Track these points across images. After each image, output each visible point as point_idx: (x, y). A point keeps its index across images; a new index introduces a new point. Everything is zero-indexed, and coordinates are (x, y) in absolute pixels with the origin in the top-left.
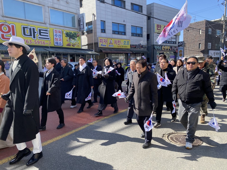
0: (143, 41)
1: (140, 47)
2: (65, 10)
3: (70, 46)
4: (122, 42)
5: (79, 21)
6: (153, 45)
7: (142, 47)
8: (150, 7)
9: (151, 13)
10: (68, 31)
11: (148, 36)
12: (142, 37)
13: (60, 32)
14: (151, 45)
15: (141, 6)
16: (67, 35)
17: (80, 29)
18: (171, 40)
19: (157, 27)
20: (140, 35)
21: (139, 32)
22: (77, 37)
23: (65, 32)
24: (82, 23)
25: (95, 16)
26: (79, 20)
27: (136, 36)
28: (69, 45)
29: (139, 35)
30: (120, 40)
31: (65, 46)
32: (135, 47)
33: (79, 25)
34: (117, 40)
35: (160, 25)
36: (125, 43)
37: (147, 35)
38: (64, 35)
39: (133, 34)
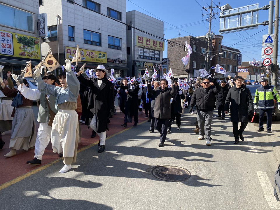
0: (122, 55)
1: (119, 62)
2: (17, 6)
3: (24, 55)
4: (97, 54)
5: (38, 24)
6: (134, 61)
7: (121, 62)
8: (131, 15)
9: (131, 22)
10: (22, 36)
11: (128, 50)
12: (121, 49)
13: (9, 36)
14: (131, 61)
15: (120, 13)
16: (20, 40)
17: (40, 34)
18: (154, 56)
19: (139, 39)
20: (119, 48)
21: (117, 44)
22: (35, 44)
23: (16, 36)
24: (42, 27)
25: (60, 19)
26: (37, 22)
27: (114, 48)
28: (22, 54)
29: (117, 47)
30: (94, 52)
31: (17, 55)
32: (113, 61)
33: (38, 28)
34: (90, 51)
35: (142, 38)
36: (100, 55)
37: (127, 48)
38: (16, 41)
39: (110, 46)
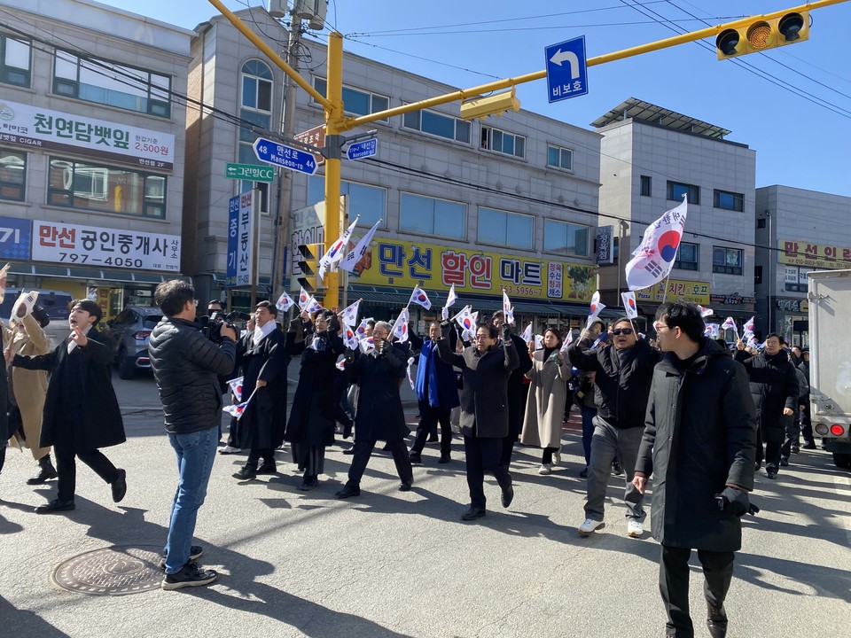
0: (744, 285)
1: (736, 302)
2: (570, 220)
3: (575, 297)
4: (690, 287)
5: (596, 243)
6: (774, 298)
7: (742, 300)
8: (767, 197)
9: (766, 211)
10: (574, 266)
11: (758, 271)
12: (740, 273)
13: (559, 269)
14: (765, 298)
15: (742, 196)
16: (573, 273)
17: (598, 259)
19: (787, 247)
20: (735, 270)
21: (731, 260)
22: (589, 277)
23: (569, 268)
24: (603, 247)
25: (626, 227)
26: (595, 240)
27: (725, 272)
28: (572, 295)
29: (732, 268)
30: (685, 283)
31: (566, 298)
32: (722, 300)
33: (596, 249)
34: (677, 282)
35: (796, 244)
36: (696, 290)
37: (756, 267)
38: (567, 274)
39: (716, 269)
